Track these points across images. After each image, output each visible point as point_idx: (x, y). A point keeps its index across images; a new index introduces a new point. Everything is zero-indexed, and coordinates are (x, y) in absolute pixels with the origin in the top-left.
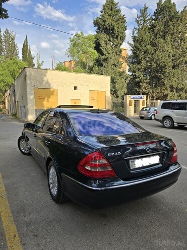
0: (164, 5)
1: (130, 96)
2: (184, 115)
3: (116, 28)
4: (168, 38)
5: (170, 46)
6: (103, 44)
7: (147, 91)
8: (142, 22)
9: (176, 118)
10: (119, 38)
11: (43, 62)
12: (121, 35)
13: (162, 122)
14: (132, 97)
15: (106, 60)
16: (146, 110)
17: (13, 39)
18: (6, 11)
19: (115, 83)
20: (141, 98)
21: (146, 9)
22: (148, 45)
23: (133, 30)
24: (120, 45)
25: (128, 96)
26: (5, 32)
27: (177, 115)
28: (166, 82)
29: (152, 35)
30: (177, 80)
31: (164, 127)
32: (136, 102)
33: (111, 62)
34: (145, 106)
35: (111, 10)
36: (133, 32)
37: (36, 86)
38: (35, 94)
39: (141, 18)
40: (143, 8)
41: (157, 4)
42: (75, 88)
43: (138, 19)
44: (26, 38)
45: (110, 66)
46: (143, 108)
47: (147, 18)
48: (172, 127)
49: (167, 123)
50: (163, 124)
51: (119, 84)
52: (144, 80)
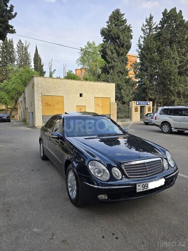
0: (170, 14)
1: (135, 102)
2: (180, 121)
3: (121, 37)
4: (174, 46)
5: (176, 53)
6: (109, 52)
7: (153, 97)
8: (148, 31)
9: (174, 124)
10: (125, 46)
11: (55, 70)
12: (126, 44)
13: (161, 127)
14: (138, 103)
15: (112, 67)
16: (151, 116)
17: (26, 49)
18: (12, 27)
19: (120, 89)
20: (147, 104)
21: (151, 18)
22: (154, 52)
23: (139, 39)
24: (126, 54)
25: (133, 102)
26: (19, 43)
27: (175, 120)
28: (172, 88)
29: (158, 43)
30: (184, 86)
31: (162, 132)
32: (142, 108)
33: (117, 69)
34: (151, 112)
35: (118, 20)
36: (139, 41)
37: (43, 94)
38: (42, 101)
39: (147, 27)
40: (148, 18)
41: (163, 13)
42: (81, 95)
43: (143, 28)
44: (36, 48)
45: (116, 73)
46: (148, 114)
47: (153, 27)
48: (171, 132)
49: (166, 128)
50: (162, 129)
51: (125, 91)
52: (150, 86)
